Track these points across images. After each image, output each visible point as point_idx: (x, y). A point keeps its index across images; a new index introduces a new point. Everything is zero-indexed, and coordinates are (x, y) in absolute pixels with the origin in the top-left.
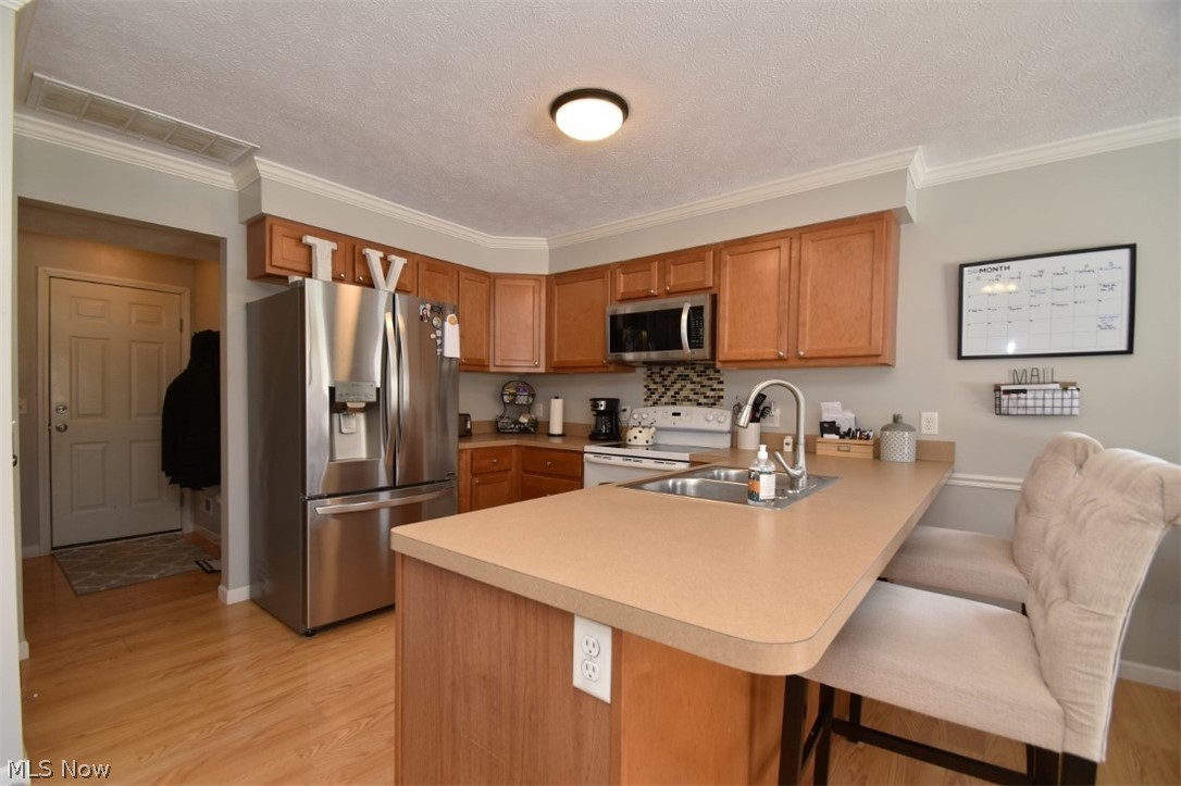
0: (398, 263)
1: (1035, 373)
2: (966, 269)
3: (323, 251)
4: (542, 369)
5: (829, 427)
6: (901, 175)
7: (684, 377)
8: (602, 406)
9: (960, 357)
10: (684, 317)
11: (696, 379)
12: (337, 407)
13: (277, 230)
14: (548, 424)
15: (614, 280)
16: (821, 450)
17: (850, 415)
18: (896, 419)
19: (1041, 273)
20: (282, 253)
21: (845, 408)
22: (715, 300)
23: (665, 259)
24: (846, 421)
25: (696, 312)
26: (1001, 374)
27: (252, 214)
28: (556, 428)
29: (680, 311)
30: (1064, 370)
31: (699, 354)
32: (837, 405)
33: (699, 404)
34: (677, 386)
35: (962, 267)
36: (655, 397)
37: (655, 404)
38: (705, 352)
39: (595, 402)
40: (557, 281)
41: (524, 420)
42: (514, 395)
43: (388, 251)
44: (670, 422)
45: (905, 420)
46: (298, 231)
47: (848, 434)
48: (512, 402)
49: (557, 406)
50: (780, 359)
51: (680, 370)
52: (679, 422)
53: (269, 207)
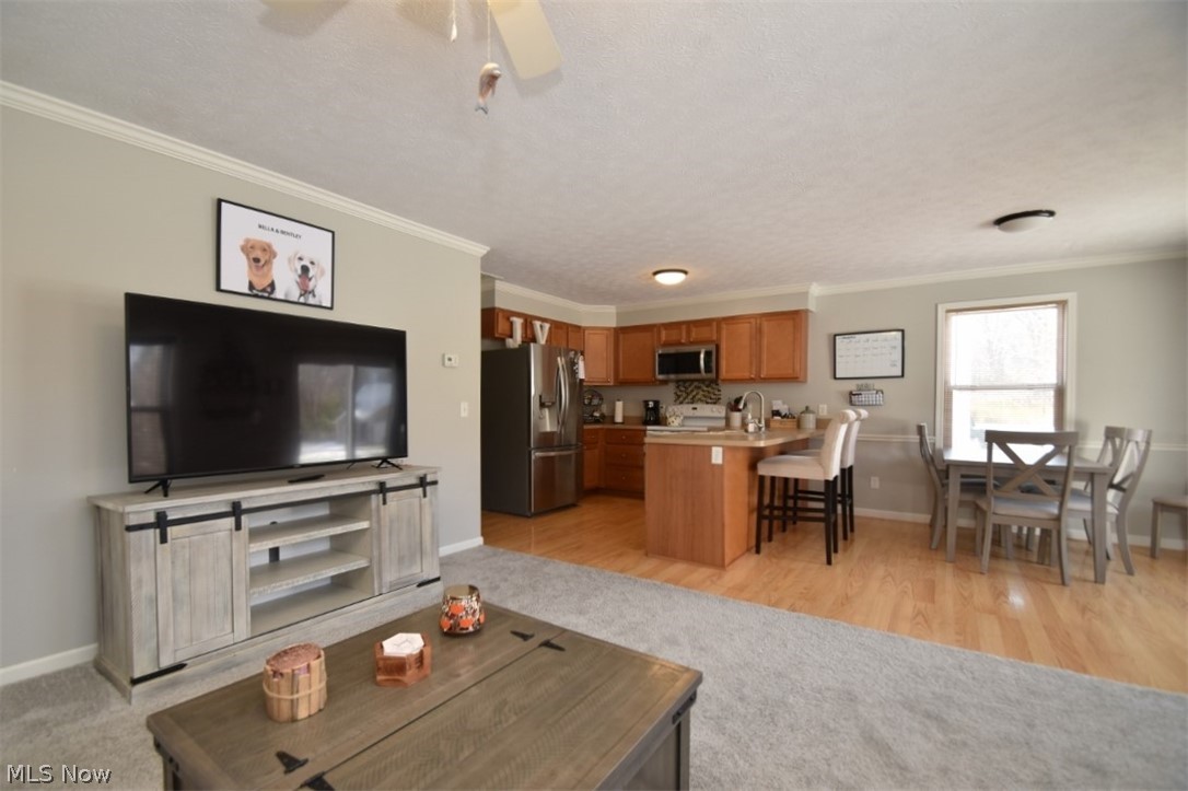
0: (547, 326)
1: (867, 386)
2: (837, 338)
3: (518, 322)
4: (612, 384)
5: (777, 413)
6: (805, 295)
7: (699, 388)
8: (651, 404)
9: (835, 378)
10: (702, 356)
11: (705, 389)
12: (542, 405)
13: (500, 315)
14: (613, 417)
15: (659, 333)
16: (772, 424)
17: (786, 407)
18: (807, 408)
19: (868, 340)
20: (501, 327)
21: (784, 403)
22: (718, 348)
23: (689, 324)
24: (784, 409)
25: (708, 354)
26: (852, 386)
27: (488, 306)
28: (619, 418)
29: (699, 353)
30: (878, 384)
31: (709, 376)
32: (780, 402)
33: (707, 403)
34: (694, 393)
35: (835, 335)
36: (681, 399)
37: (681, 403)
38: (713, 375)
39: (646, 403)
40: (620, 332)
41: (597, 414)
42: (591, 399)
43: (544, 320)
44: (691, 413)
45: (811, 408)
46: (509, 314)
47: (785, 416)
48: (590, 404)
49: (619, 405)
50: (752, 379)
51: (696, 384)
52: (697, 413)
53: (499, 303)
